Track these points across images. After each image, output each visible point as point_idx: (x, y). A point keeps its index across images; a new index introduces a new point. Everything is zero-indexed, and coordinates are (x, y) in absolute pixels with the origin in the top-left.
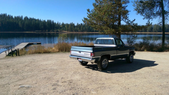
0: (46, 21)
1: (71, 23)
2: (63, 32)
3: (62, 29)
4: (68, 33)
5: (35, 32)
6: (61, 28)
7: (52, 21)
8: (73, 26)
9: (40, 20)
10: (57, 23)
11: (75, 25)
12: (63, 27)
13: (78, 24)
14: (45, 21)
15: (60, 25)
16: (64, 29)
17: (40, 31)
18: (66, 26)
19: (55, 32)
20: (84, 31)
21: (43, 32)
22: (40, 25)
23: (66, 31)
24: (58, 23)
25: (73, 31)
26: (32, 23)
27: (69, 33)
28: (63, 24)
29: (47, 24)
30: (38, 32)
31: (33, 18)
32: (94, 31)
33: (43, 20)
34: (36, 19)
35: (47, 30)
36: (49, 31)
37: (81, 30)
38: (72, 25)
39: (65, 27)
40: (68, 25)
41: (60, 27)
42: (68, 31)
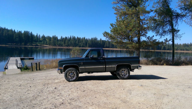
0: (23, 32)
1: (54, 36)
2: (43, 46)
3: (42, 43)
4: (49, 47)
5: (7, 46)
6: (41, 41)
7: (30, 32)
8: (57, 39)
9: (14, 30)
10: (35, 36)
11: (58, 39)
12: (44, 40)
13: (62, 37)
14: (20, 32)
15: (40, 38)
16: (45, 42)
17: (15, 44)
18: (47, 39)
19: (34, 46)
20: (70, 46)
21: (18, 45)
22: (14, 37)
23: (48, 46)
24: (37, 36)
25: (56, 45)
26: (4, 34)
27: (51, 47)
28: (43, 37)
29: (23, 36)
30: (11, 45)
31: (5, 28)
32: (81, 46)
33: (18, 31)
34: (8, 29)
35: (23, 44)
36: (25, 45)
37: (66, 44)
38: (55, 38)
39: (45, 40)
40: (49, 38)
41: (39, 40)
42: (50, 45)
